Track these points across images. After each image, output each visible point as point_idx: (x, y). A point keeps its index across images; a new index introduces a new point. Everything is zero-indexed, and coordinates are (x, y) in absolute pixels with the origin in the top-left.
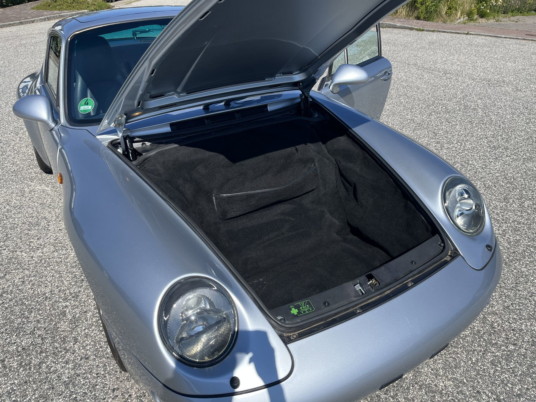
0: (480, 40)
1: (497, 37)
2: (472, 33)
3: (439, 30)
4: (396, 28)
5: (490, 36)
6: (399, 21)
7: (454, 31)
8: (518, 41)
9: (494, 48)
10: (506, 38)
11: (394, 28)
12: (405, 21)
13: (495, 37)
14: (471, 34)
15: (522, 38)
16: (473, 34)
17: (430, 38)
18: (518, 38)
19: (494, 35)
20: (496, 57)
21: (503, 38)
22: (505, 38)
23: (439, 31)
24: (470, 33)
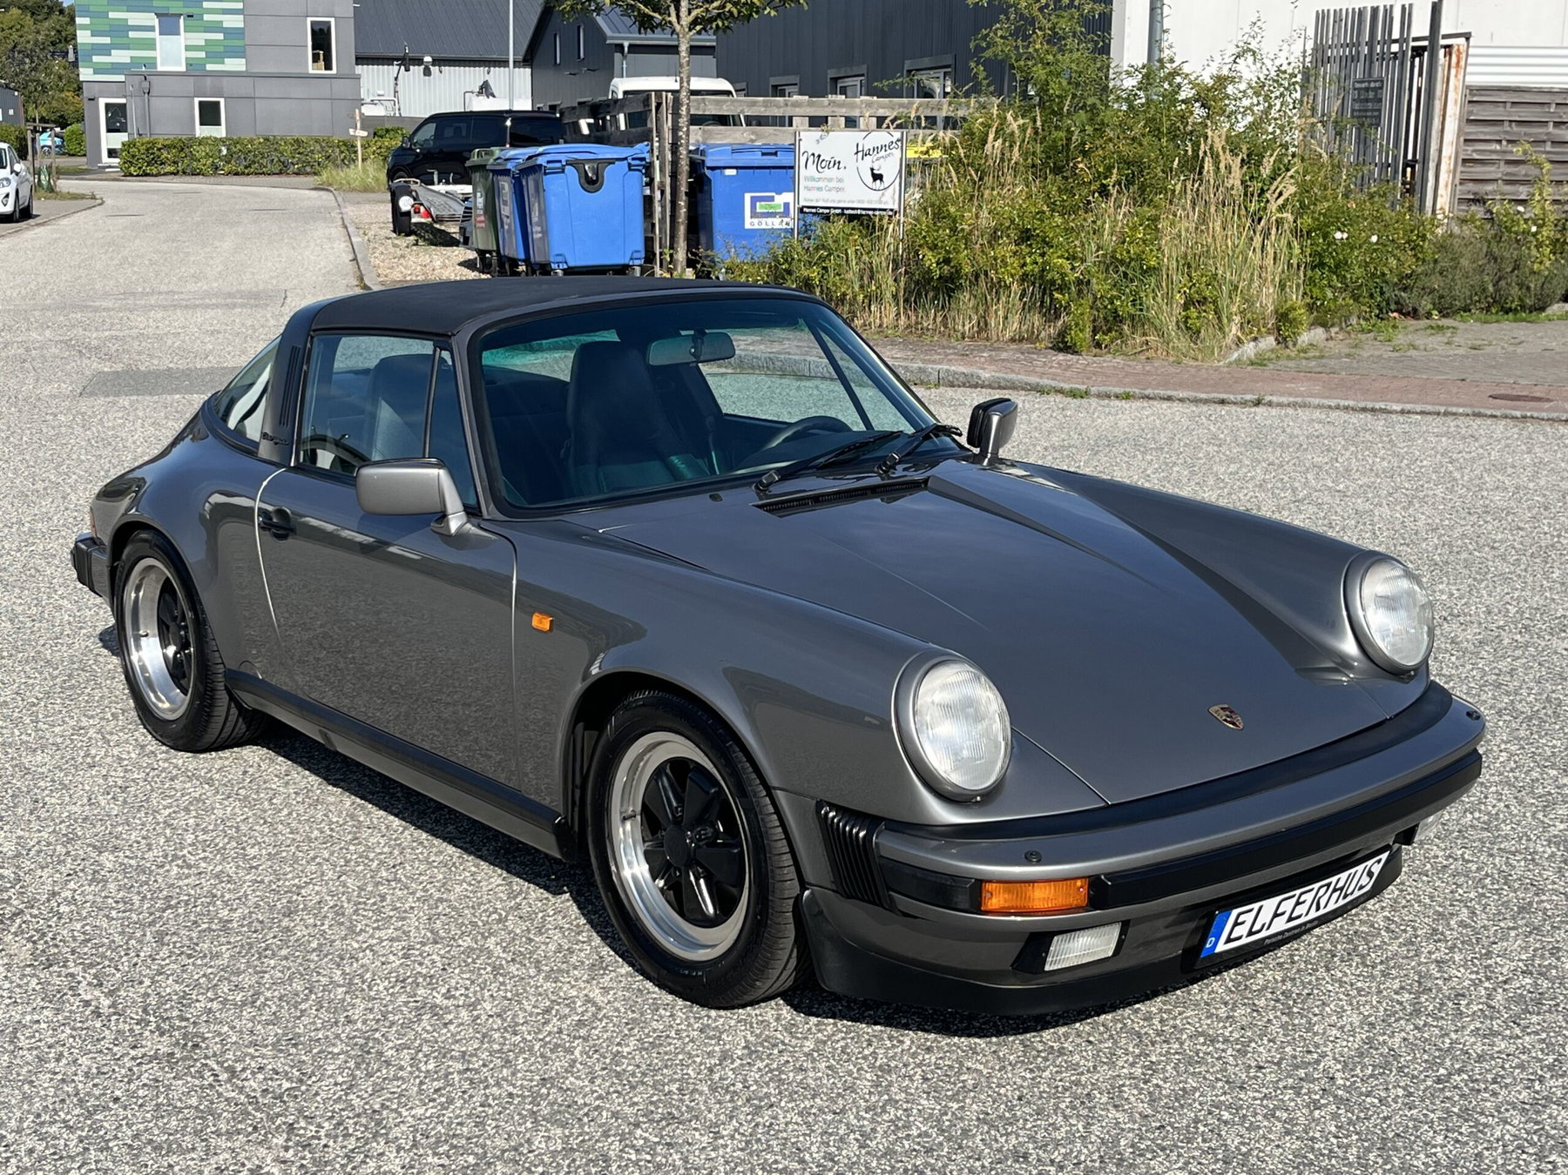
0: (1300, 423)
1: (1373, 410)
2: (1275, 399)
3: (1147, 392)
4: (976, 386)
5: (1346, 408)
6: (992, 360)
7: (1203, 396)
8: (1452, 423)
9: (1348, 454)
10: (1409, 412)
11: (970, 386)
12: (1017, 361)
13: (1364, 410)
14: (1270, 404)
15: (1469, 411)
16: (1280, 405)
17: (1104, 422)
18: (1454, 410)
19: (1362, 405)
20: (1341, 487)
21: (1396, 412)
22: (1403, 412)
23: (1148, 398)
24: (1268, 398)
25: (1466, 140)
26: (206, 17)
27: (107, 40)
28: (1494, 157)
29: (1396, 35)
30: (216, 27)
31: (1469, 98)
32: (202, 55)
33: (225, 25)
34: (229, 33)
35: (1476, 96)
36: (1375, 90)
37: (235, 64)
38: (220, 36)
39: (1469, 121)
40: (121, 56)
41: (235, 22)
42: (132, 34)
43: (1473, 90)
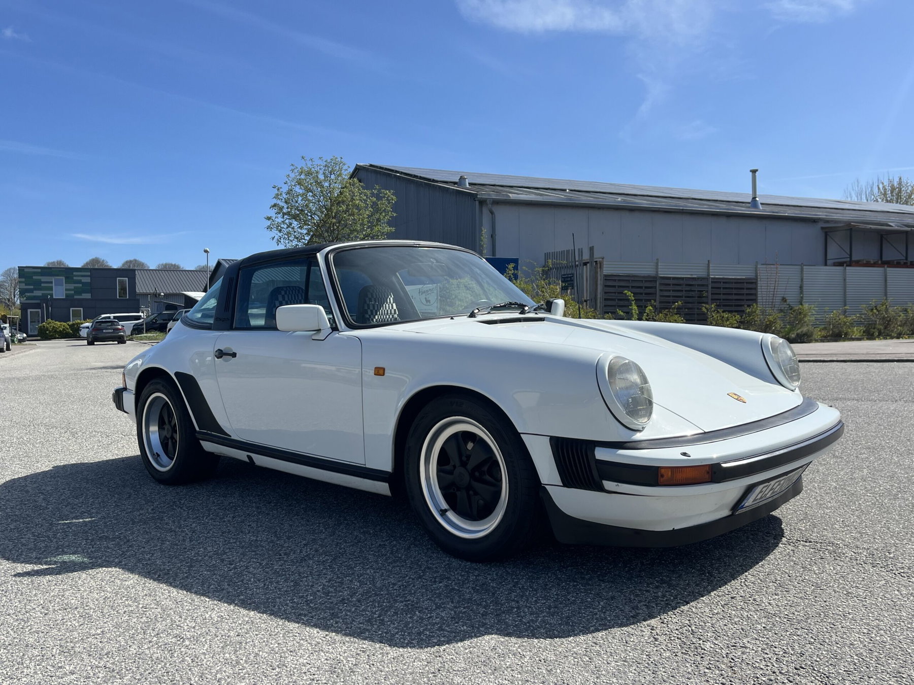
25: (605, 292)
26: (75, 278)
27: (32, 287)
28: (614, 298)
29: (577, 259)
30: (79, 282)
31: (605, 278)
32: (73, 292)
33: (82, 281)
34: (84, 284)
35: (607, 278)
36: (571, 277)
37: (87, 296)
38: (81, 285)
39: (605, 286)
40: (38, 293)
41: (88, 280)
42: (42, 285)
43: (606, 276)
